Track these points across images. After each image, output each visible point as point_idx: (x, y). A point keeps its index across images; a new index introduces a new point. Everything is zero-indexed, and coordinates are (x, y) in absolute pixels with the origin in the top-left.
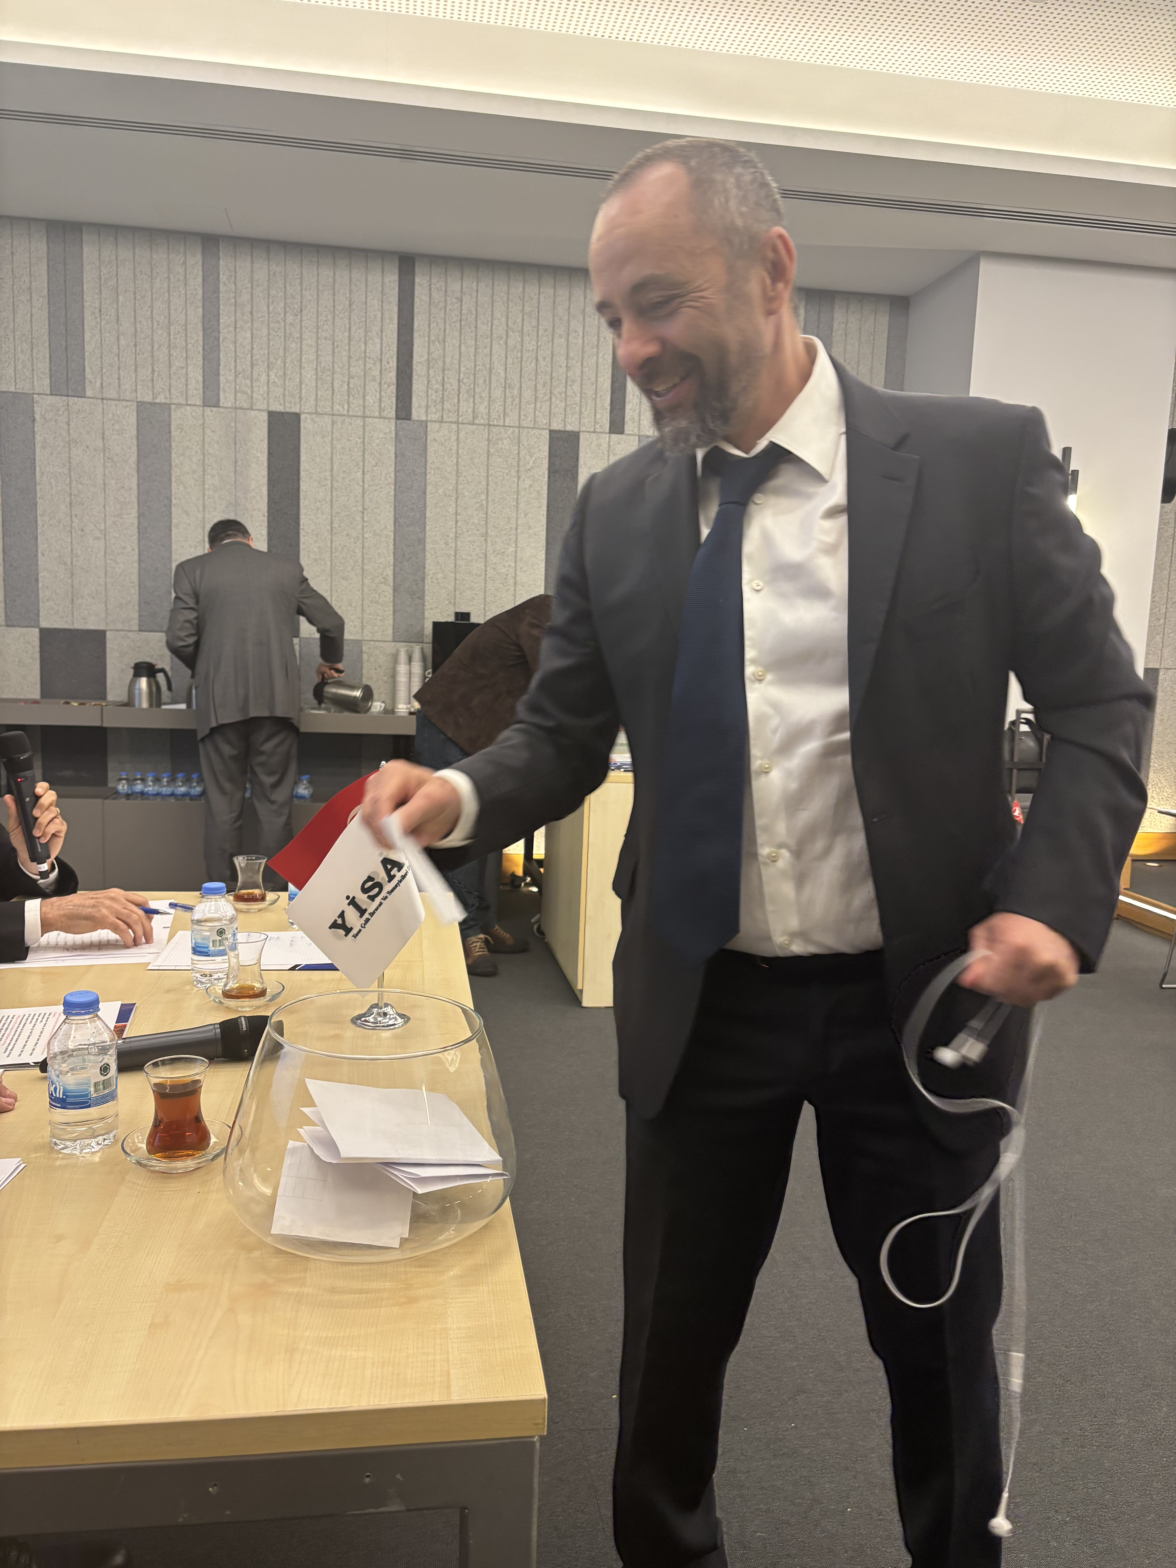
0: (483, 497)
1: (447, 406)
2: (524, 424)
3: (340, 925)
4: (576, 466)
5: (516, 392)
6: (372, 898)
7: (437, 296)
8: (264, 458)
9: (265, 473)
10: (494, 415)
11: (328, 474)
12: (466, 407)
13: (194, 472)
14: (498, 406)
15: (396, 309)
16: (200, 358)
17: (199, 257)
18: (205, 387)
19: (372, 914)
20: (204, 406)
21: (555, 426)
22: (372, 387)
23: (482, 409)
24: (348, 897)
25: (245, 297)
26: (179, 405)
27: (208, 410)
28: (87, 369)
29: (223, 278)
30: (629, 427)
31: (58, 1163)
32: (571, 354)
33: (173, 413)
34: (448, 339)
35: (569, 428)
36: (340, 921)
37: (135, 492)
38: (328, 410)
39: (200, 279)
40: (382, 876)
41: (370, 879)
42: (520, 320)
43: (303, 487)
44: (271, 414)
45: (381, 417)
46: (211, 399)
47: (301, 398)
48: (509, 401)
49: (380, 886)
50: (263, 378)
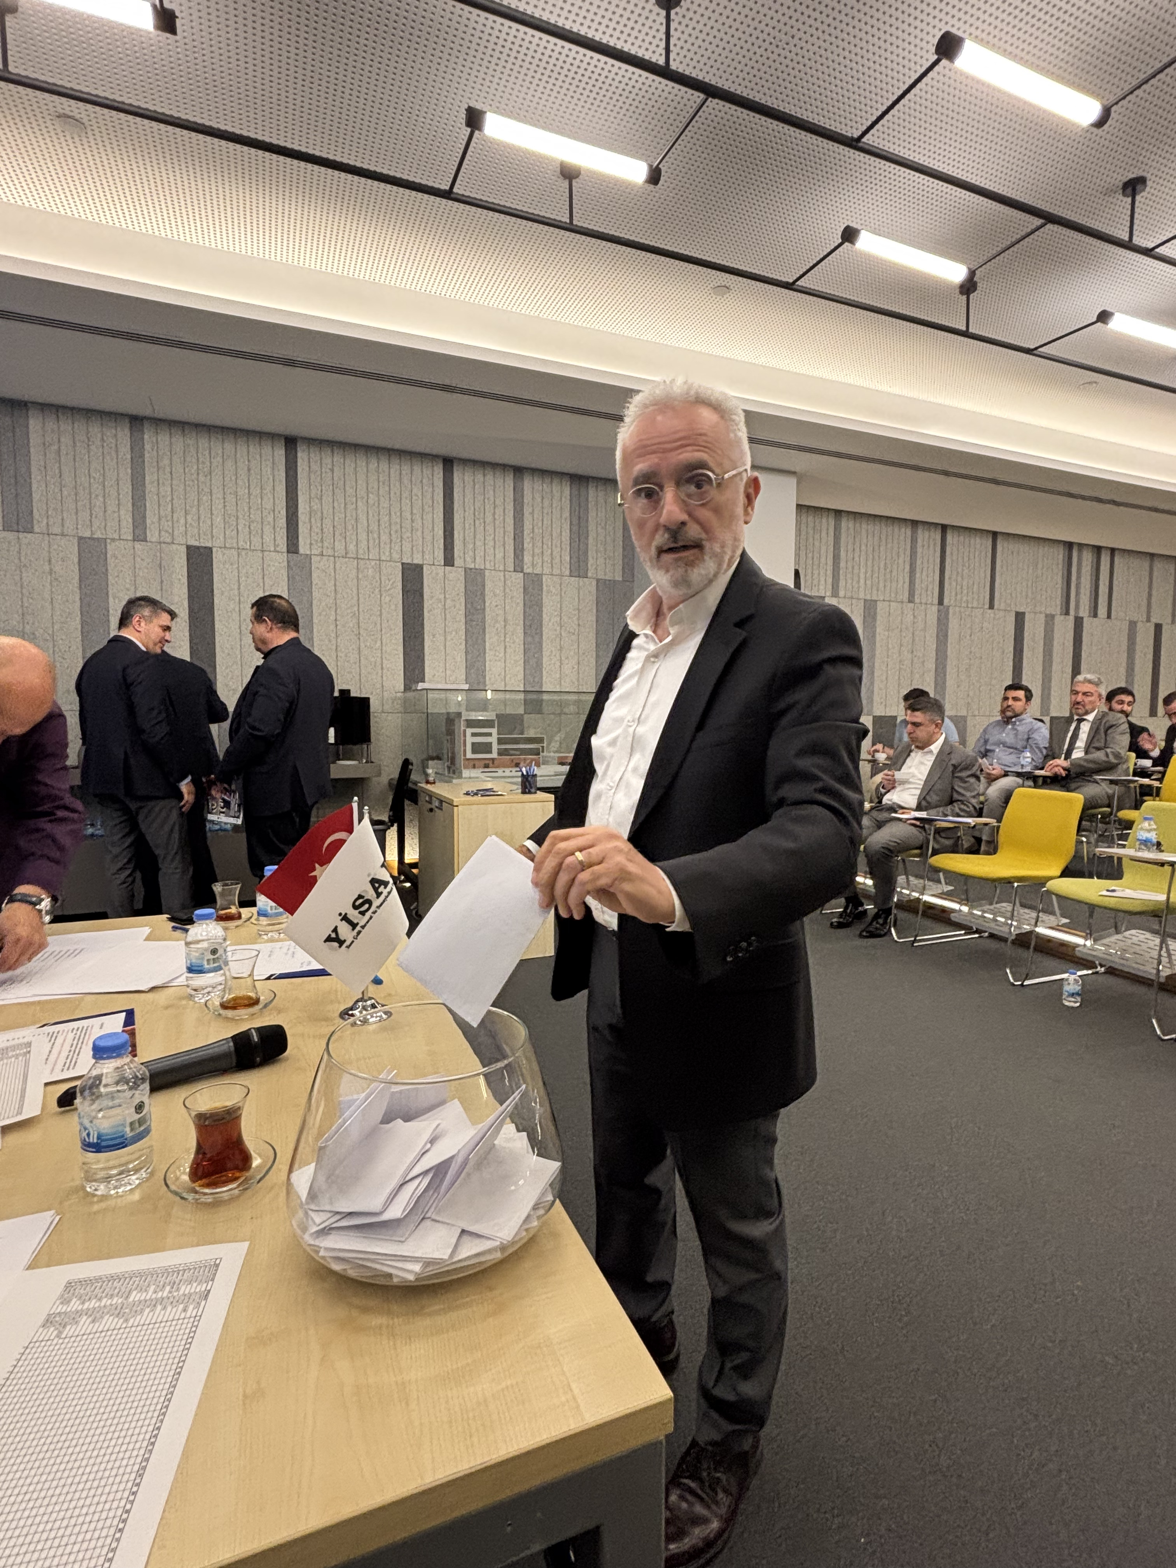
0: (356, 609)
1: (326, 544)
2: (383, 558)
3: (334, 938)
4: (422, 588)
5: (376, 536)
6: (363, 913)
7: (315, 467)
8: (185, 580)
9: (185, 590)
10: (361, 551)
11: (236, 592)
12: (339, 546)
13: (128, 590)
14: (363, 545)
15: (284, 475)
16: (130, 505)
17: (127, 431)
18: (135, 527)
19: (363, 927)
20: (134, 540)
21: (405, 561)
22: (268, 529)
23: (352, 547)
24: (340, 914)
25: (166, 462)
26: (113, 540)
27: (138, 545)
28: (35, 511)
29: (147, 447)
30: (458, 562)
31: (96, 1208)
32: (415, 511)
33: (108, 547)
34: (324, 498)
35: (416, 562)
36: (333, 935)
37: (78, 604)
38: (235, 545)
39: (129, 446)
40: (370, 894)
41: (360, 897)
42: (376, 487)
43: (216, 601)
44: (189, 547)
45: (275, 551)
46: (139, 534)
47: (212, 537)
48: (371, 542)
49: (369, 902)
50: (182, 521)
